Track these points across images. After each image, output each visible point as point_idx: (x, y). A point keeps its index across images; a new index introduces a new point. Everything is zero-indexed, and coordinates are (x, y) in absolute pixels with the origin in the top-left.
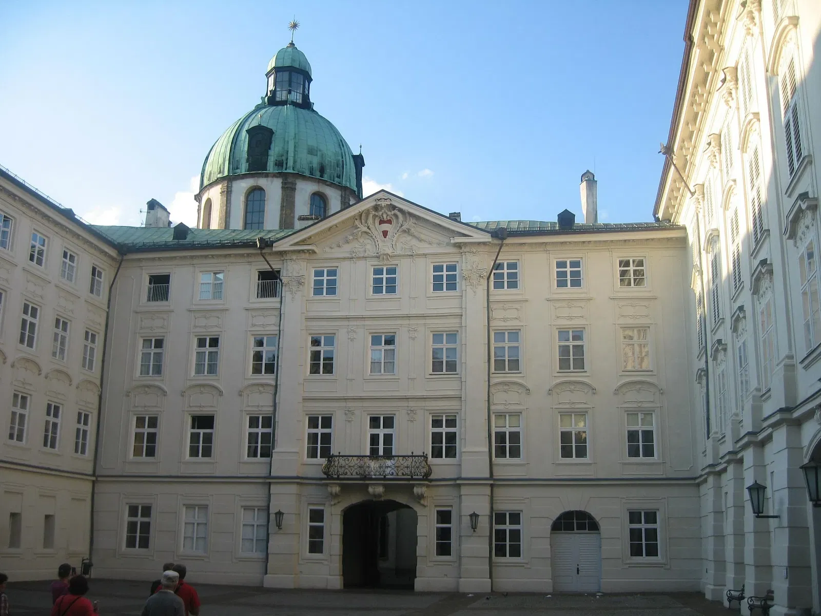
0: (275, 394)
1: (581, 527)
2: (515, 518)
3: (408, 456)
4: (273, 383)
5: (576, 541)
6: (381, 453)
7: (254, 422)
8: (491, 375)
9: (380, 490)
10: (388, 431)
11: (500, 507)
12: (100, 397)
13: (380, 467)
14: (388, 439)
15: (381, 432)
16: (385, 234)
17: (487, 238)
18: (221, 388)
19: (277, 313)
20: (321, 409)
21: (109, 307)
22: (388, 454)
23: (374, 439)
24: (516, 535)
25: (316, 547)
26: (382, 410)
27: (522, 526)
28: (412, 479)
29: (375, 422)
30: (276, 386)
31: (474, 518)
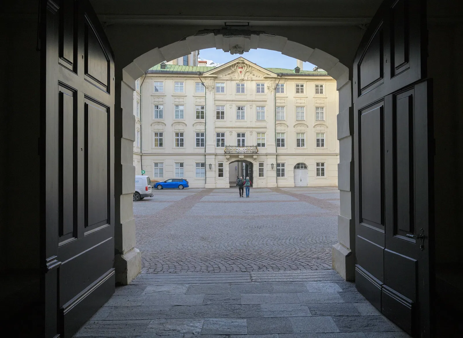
0: (206, 125)
1: (302, 167)
2: (283, 165)
3: (252, 146)
4: (205, 122)
5: (300, 171)
6: (241, 145)
7: (198, 135)
8: (276, 121)
9: (243, 157)
10: (243, 138)
11: (279, 162)
12: (141, 126)
13: (243, 150)
14: (243, 140)
15: (241, 138)
16: (241, 72)
17: (276, 76)
18: (186, 123)
19: (205, 98)
20: (220, 131)
21: (141, 93)
22: (243, 146)
23: (239, 141)
24: (283, 170)
25: (221, 175)
26: (241, 131)
27: (285, 168)
28: (253, 153)
29: (239, 135)
30: (206, 123)
31: (272, 165)
